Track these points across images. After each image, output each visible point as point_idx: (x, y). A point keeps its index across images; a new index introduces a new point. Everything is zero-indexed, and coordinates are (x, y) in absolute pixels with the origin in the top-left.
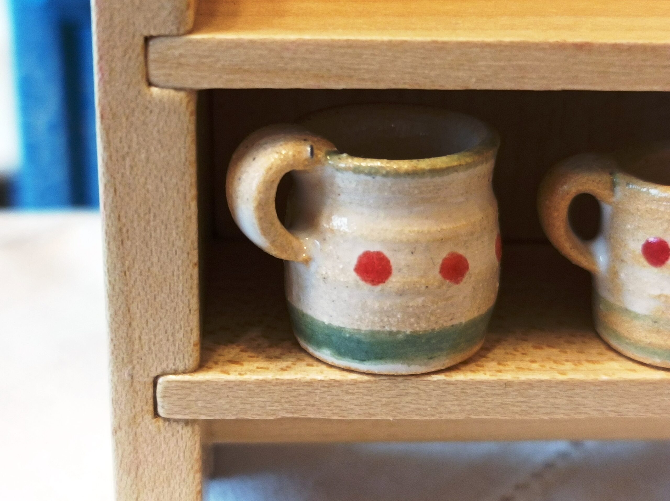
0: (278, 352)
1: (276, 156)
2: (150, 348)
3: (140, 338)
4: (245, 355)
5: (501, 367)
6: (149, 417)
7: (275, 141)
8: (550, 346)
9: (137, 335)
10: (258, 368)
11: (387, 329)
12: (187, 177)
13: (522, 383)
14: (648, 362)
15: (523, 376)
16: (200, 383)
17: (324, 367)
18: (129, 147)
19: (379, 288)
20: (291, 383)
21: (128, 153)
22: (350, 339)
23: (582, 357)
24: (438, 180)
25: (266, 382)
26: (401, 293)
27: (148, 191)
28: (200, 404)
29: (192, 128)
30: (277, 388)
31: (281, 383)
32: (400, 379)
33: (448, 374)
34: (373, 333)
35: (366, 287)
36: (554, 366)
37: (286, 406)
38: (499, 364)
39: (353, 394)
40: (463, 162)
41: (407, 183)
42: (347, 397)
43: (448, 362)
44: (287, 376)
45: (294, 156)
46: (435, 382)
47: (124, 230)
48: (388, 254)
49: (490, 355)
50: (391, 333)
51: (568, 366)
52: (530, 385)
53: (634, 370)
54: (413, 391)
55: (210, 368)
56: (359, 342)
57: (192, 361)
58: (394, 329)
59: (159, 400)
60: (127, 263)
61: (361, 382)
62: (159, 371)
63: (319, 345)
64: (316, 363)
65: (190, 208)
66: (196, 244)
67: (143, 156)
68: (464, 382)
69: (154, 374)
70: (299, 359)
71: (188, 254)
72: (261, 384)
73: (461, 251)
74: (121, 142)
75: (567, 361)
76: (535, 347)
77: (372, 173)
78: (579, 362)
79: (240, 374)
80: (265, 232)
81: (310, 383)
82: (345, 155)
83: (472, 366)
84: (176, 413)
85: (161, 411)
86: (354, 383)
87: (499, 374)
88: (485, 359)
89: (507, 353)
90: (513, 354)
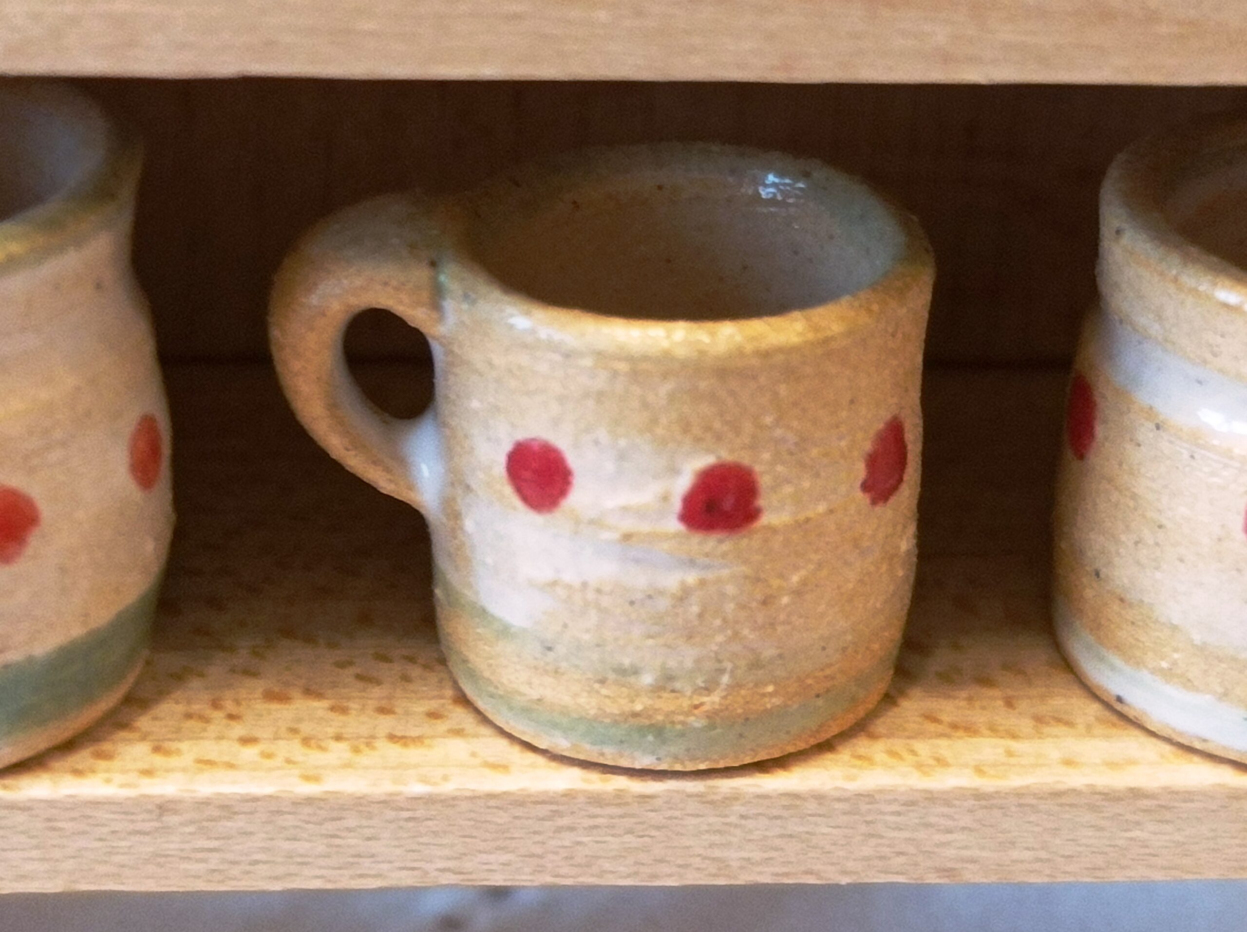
5: (158, 760)
8: (309, 692)
13: (204, 803)
14: (543, 744)
15: (208, 787)
23: (386, 724)
36: (300, 754)
38: (157, 749)
49: (144, 722)
51: (339, 751)
68: (51, 804)
75: (338, 738)
78: (370, 741)
83: (82, 758)
87: (146, 781)
88: (122, 734)
89: (189, 716)
90: (205, 719)
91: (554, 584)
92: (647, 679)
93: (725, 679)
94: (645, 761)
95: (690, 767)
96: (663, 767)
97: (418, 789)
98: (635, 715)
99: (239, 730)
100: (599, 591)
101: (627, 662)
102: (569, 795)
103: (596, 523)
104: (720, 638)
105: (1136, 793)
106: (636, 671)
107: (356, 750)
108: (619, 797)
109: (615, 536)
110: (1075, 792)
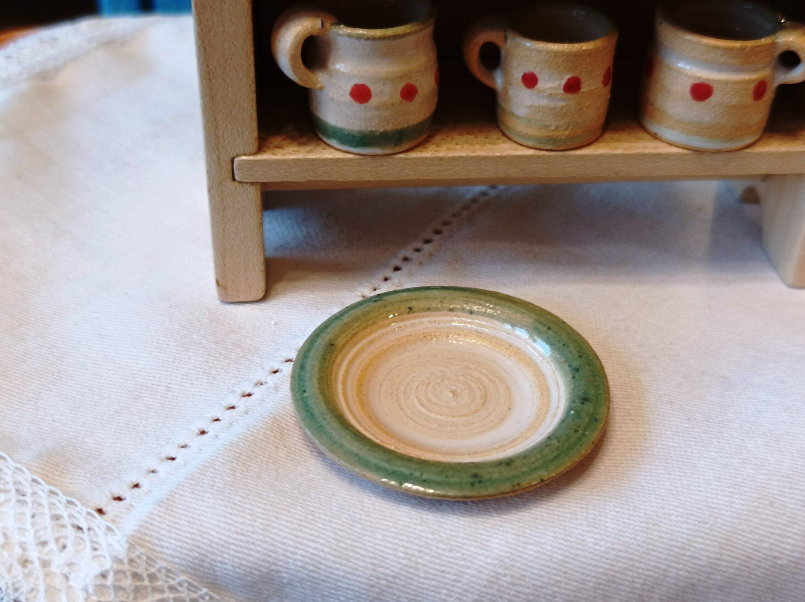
0: (305, 140)
1: (301, 27)
2: (229, 142)
3: (223, 136)
4: (285, 142)
5: (438, 149)
6: (229, 181)
7: (300, 17)
8: (468, 133)
9: (220, 134)
10: (294, 151)
11: (369, 129)
12: (248, 41)
13: (450, 158)
14: (526, 143)
15: (451, 154)
16: (259, 161)
17: (333, 150)
18: (213, 24)
19: (364, 105)
20: (313, 160)
21: (212, 28)
22: (348, 135)
23: (487, 140)
24: (398, 41)
25: (298, 160)
26: (377, 108)
27: (225, 49)
28: (260, 173)
29: (250, 12)
30: (305, 163)
31: (308, 160)
32: (378, 157)
33: (406, 153)
34: (360, 132)
35: (356, 105)
36: (469, 147)
37: (311, 173)
38: (437, 146)
39: (350, 166)
40: (413, 30)
41: (379, 44)
42: (347, 168)
43: (406, 147)
44: (311, 156)
45: (312, 27)
46: (398, 158)
47: (211, 73)
48: (369, 85)
49: (433, 141)
50: (372, 131)
51: (478, 147)
52: (455, 159)
53: (516, 150)
54: (386, 164)
55: (264, 152)
56: (354, 137)
57: (254, 147)
58: (374, 129)
59: (235, 171)
60: (213, 92)
61: (355, 159)
62: (235, 154)
63: (329, 137)
64: (328, 147)
65: (250, 58)
66: (254, 81)
67: (221, 29)
68: (416, 158)
69: (232, 156)
70: (318, 145)
71: (250, 86)
72: (296, 161)
73: (413, 82)
74: (207, 21)
75: (478, 143)
76: (459, 135)
77: (359, 37)
78: (485, 144)
79: (283, 156)
80: (295, 73)
81: (325, 160)
82: (342, 26)
83: (421, 148)
84: (246, 178)
85: (236, 177)
86: (351, 160)
87: (436, 153)
88: (429, 143)
89: (442, 139)
90: (446, 140)
91: (532, 106)
92: (552, 128)
93: (570, 128)
94: (550, 147)
95: (560, 149)
96: (554, 149)
97: (498, 154)
98: (549, 136)
99: (454, 142)
100: (543, 107)
101: (548, 124)
102: (532, 156)
103: (543, 91)
104: (570, 118)
105: (660, 155)
106: (549, 126)
107: (482, 146)
108: (543, 156)
109: (548, 94)
110: (646, 154)
